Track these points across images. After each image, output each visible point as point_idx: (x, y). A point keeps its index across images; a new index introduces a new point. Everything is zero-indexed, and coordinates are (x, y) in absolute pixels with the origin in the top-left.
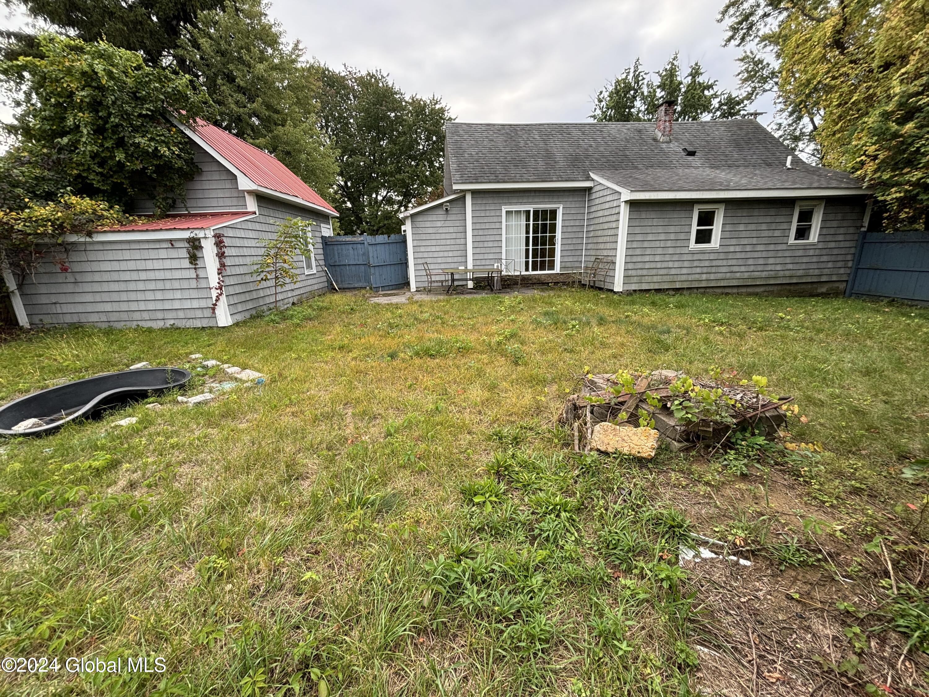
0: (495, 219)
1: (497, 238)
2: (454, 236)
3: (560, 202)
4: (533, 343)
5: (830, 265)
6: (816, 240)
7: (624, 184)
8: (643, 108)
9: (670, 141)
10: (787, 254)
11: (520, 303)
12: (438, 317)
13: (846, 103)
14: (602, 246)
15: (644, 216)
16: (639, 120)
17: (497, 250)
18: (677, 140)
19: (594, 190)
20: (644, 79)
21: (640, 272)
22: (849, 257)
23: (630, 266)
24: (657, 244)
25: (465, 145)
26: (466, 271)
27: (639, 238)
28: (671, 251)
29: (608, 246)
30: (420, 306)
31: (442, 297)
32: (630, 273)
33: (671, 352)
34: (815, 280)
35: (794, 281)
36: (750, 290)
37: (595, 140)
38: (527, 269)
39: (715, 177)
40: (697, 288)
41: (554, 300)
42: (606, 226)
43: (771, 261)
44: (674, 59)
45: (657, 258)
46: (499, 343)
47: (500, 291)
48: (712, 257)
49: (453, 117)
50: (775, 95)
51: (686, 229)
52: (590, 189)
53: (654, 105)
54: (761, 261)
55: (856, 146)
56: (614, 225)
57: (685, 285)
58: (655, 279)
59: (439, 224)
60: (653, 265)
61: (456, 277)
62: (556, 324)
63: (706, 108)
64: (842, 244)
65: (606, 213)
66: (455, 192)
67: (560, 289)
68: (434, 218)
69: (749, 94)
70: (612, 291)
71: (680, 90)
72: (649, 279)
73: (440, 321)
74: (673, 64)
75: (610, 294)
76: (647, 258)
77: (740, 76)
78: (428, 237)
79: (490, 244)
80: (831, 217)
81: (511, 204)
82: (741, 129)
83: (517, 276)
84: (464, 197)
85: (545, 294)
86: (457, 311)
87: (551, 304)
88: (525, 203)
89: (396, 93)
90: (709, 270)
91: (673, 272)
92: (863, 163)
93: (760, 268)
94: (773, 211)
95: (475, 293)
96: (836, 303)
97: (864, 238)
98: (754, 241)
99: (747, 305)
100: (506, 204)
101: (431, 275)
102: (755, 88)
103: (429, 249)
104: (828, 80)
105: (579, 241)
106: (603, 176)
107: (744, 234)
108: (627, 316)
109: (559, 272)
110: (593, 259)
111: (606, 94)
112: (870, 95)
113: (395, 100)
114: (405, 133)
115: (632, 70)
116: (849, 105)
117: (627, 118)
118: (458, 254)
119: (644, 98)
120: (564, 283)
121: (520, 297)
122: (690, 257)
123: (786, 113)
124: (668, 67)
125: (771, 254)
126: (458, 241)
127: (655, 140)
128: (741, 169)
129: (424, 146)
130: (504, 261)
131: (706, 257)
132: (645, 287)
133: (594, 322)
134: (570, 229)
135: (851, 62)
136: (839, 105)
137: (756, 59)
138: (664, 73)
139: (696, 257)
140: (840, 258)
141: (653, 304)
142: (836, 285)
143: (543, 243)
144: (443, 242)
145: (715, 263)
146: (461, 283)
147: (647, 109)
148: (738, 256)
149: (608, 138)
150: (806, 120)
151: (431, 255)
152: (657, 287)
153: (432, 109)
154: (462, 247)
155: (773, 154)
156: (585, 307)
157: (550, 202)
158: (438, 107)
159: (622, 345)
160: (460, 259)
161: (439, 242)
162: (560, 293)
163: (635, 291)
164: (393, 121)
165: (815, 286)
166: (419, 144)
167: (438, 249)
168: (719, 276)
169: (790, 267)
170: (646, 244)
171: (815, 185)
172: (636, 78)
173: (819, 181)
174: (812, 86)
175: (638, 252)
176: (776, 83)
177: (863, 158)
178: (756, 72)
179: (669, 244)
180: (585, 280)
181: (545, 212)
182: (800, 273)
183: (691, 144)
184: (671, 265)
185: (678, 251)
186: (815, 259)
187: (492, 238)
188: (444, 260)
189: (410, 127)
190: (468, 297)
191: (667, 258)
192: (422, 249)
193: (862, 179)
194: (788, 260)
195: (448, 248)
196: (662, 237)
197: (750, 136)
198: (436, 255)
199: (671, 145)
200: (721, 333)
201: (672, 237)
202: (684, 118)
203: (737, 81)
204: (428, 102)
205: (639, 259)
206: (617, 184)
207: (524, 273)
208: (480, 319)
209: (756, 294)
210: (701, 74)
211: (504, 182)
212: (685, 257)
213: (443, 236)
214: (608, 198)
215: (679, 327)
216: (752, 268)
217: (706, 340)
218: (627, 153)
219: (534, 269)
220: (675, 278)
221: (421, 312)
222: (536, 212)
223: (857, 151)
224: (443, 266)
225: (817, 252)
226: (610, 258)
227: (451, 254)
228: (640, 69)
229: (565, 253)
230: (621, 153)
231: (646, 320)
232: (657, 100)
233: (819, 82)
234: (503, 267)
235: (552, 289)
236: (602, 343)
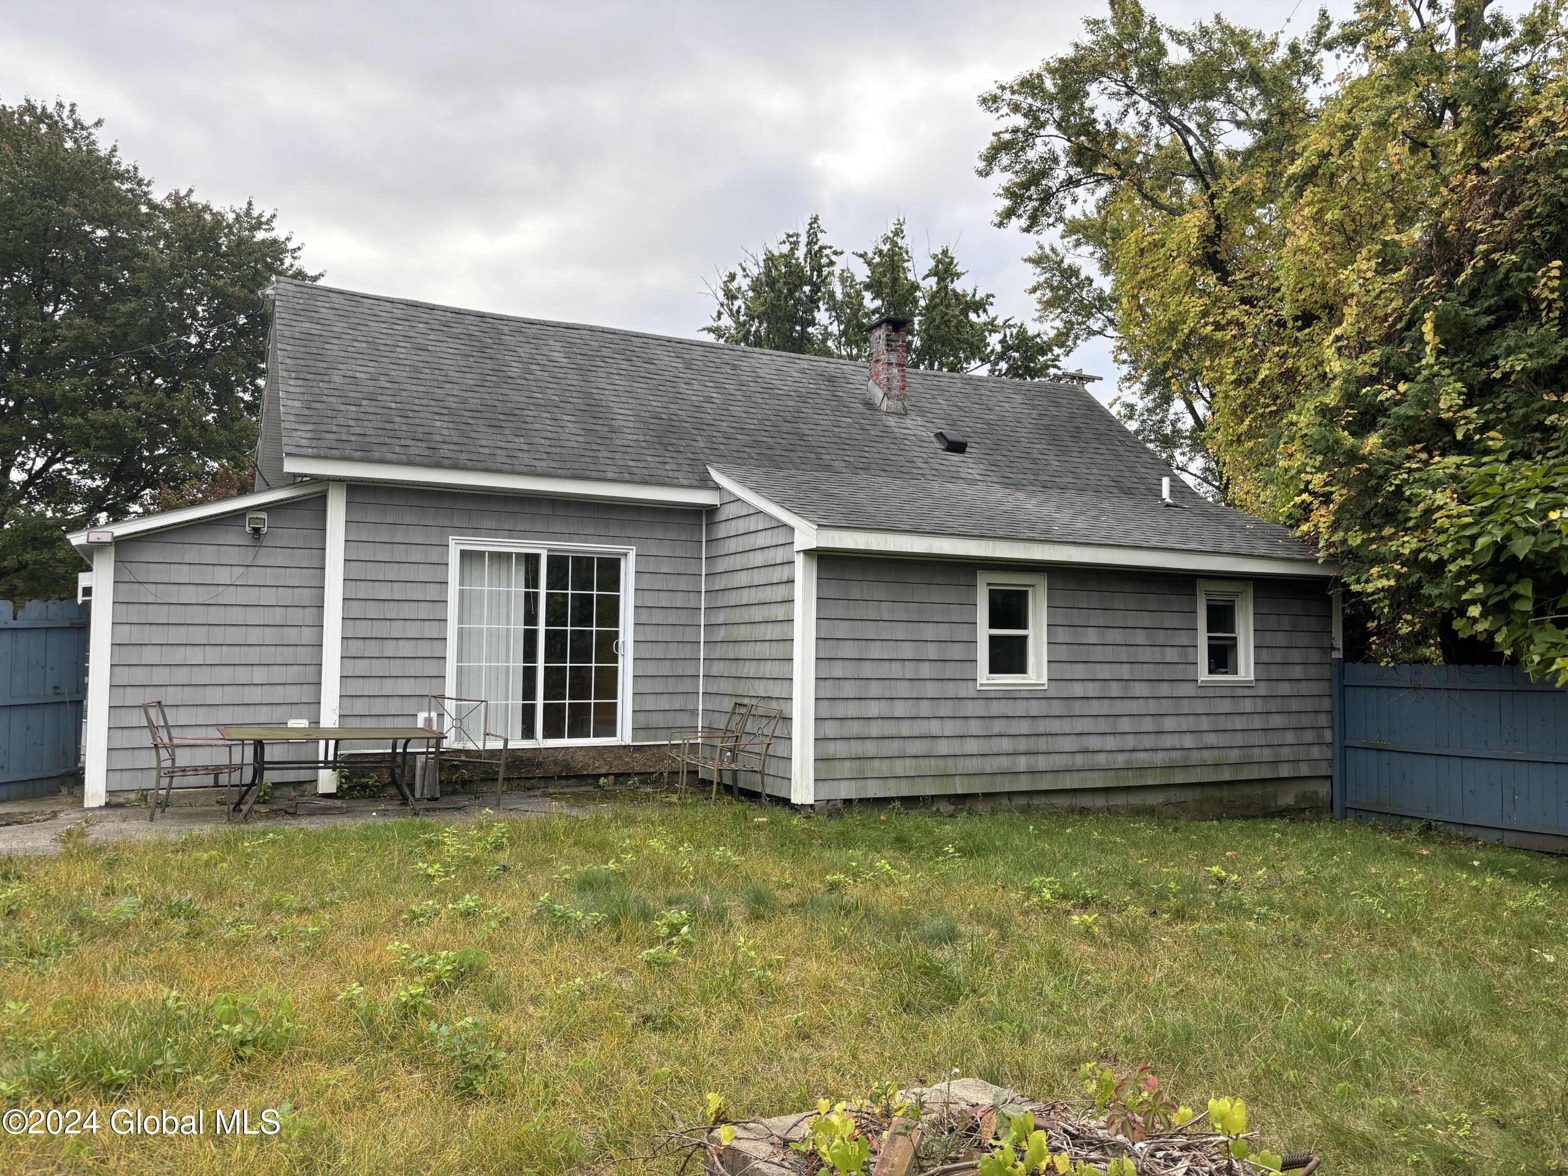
0: (424, 573)
1: (430, 630)
2: (278, 616)
3: (628, 540)
4: (534, 1000)
5: (1290, 737)
6: (1252, 678)
7: (801, 510)
8: (834, 328)
9: (904, 413)
10: (1200, 707)
11: (498, 847)
12: (176, 911)
13: (1250, 380)
14: (749, 669)
15: (855, 593)
16: (828, 353)
17: (429, 668)
18: (922, 412)
19: (722, 516)
20: (832, 263)
21: (857, 748)
22: (1323, 720)
23: (831, 729)
24: (896, 670)
25: (334, 349)
26: (312, 736)
27: (849, 650)
28: (931, 689)
29: (769, 669)
30: (111, 864)
31: (205, 830)
32: (833, 749)
33: (964, 1007)
34: (1266, 773)
35: (1226, 776)
36: (1135, 800)
37: (719, 386)
38: (528, 732)
39: (1017, 508)
40: (1010, 795)
41: (612, 835)
42: (758, 614)
43: (1169, 724)
44: (896, 234)
45: (900, 709)
46: (408, 1011)
47: (433, 804)
48: (1035, 708)
49: (311, 272)
50: (1113, 343)
51: (963, 633)
52: (711, 511)
53: (860, 326)
54: (1147, 725)
55: (1286, 470)
56: (779, 612)
57: (978, 786)
58: (900, 767)
59: (223, 575)
60: (889, 728)
61: (271, 754)
62: (615, 921)
63: (976, 349)
64: (1304, 688)
65: (759, 577)
66: (295, 480)
67: (634, 798)
68: (209, 554)
69: (1060, 334)
70: (786, 802)
71: (915, 301)
72: (882, 768)
73: (182, 927)
74: (895, 244)
75: (782, 813)
76: (873, 709)
77: (1038, 294)
78: (178, 615)
79: (406, 649)
80: (1271, 623)
81: (477, 531)
82: (1058, 405)
83: (493, 753)
84: (322, 499)
85: (586, 814)
86: (260, 882)
87: (602, 849)
88: (524, 534)
89: (120, 176)
90: (1032, 744)
91: (943, 747)
92: (1306, 509)
93: (1148, 742)
94: (1153, 601)
95: (341, 812)
96: (1324, 834)
97: (1342, 675)
98: (1125, 672)
99: (1136, 845)
100: (460, 530)
101: (172, 747)
102: (1070, 322)
103: (178, 656)
104: (1209, 328)
105: (687, 652)
106: (742, 481)
107: (1100, 654)
108: (833, 887)
109: (628, 741)
110: (727, 705)
111: (743, 283)
112: (1288, 370)
113: (117, 193)
114: (136, 291)
115: (804, 240)
116: (1255, 384)
117: (801, 344)
118: (291, 674)
119: (833, 306)
120: (645, 777)
121: (500, 828)
122: (979, 709)
123: (1137, 387)
124: (885, 248)
125: (1166, 706)
126: (291, 635)
127: (869, 404)
128: (1070, 494)
129: (203, 338)
130: (450, 706)
131: (1020, 708)
132: (874, 790)
133: (737, 911)
134: (658, 618)
135: (1244, 301)
136: (1238, 383)
137: (1065, 265)
138: (877, 259)
139: (997, 708)
140: (1306, 721)
141: (901, 843)
142: (1312, 786)
143: (581, 653)
144: (234, 635)
145: (1044, 726)
146: (291, 776)
147: (843, 333)
148: (1095, 708)
149: (753, 387)
150: (1178, 405)
151: (182, 676)
152: (905, 790)
153: (241, 241)
154: (304, 655)
155: (1132, 469)
156: (709, 862)
157: (598, 538)
158: (260, 235)
159: (825, 988)
160: (293, 694)
161: (218, 635)
162: (629, 809)
163: (848, 802)
164: (99, 251)
165: (1270, 789)
166: (186, 330)
167: (212, 656)
168: (1059, 761)
169: (1211, 739)
170: (867, 670)
171: (1227, 547)
172: (815, 255)
173: (1232, 537)
174: (1181, 336)
175: (848, 689)
176: (1111, 321)
177: (1305, 496)
178: (1069, 292)
179: (926, 670)
180: (709, 769)
181: (583, 563)
182: (1234, 756)
183: (953, 424)
184: (934, 727)
185: (951, 690)
186: (1258, 723)
187: (412, 630)
188: (231, 695)
189: (158, 277)
190: (314, 825)
191: (925, 709)
192: (150, 655)
193: (1311, 541)
194: (1204, 723)
195: (252, 655)
196: (907, 651)
197: (1079, 422)
198: (203, 676)
199: (908, 422)
200: (1087, 934)
201: (932, 651)
202: (931, 366)
203: (1032, 303)
204: (231, 217)
205: (852, 709)
206: (781, 503)
207: (518, 743)
208: (350, 913)
209: (1150, 812)
210: (958, 275)
211: (456, 467)
212: (969, 709)
213: (236, 615)
214: (762, 540)
215: (978, 917)
216: (1130, 742)
217: (1055, 960)
218: (805, 429)
219: (552, 731)
220: (952, 766)
221: (110, 892)
222: (557, 563)
223: (1291, 481)
224: (226, 716)
225: (1260, 705)
226: (774, 705)
227: (260, 675)
228: (823, 240)
229: (646, 686)
230: (787, 427)
231: (885, 900)
232: (867, 315)
233: (1192, 332)
234: (448, 722)
235: (608, 796)
236: (763, 988)
